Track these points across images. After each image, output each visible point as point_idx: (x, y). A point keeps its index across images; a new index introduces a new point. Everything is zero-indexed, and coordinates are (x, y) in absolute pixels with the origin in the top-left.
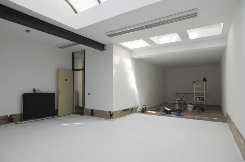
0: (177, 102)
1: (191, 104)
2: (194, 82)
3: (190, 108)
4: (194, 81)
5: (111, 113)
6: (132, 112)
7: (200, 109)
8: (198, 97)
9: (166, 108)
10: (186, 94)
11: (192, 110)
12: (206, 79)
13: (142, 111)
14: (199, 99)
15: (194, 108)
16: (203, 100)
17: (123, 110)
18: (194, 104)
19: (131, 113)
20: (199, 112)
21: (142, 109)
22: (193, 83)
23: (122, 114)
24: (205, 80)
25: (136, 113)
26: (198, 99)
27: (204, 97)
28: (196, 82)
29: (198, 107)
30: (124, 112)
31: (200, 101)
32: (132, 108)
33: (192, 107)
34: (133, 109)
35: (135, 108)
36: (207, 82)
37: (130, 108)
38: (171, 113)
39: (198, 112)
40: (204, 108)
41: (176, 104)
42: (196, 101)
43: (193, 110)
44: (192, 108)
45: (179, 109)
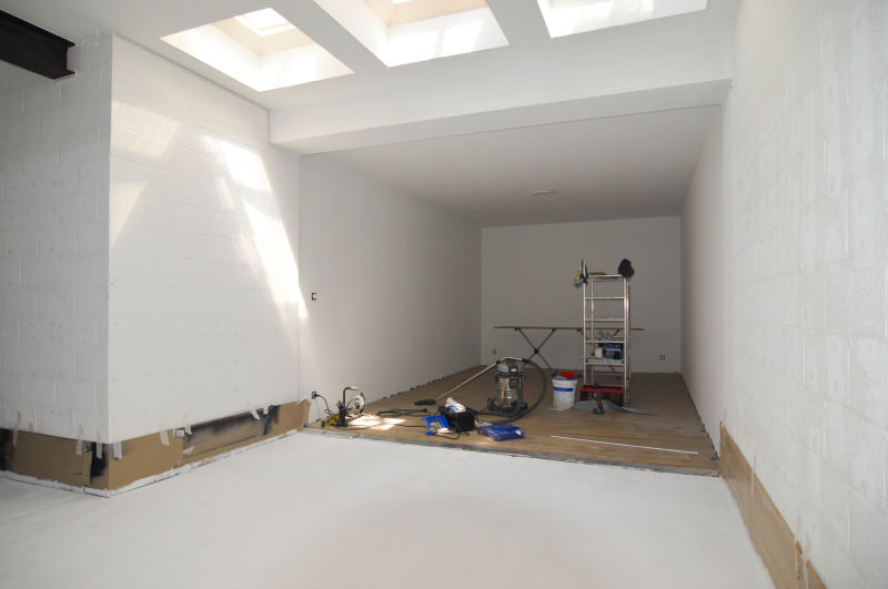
0: (504, 368)
1: (568, 375)
2: (584, 279)
3: (564, 395)
4: (582, 276)
5: (99, 455)
6: (274, 426)
7: (606, 397)
8: (601, 345)
9: (450, 402)
10: (554, 330)
11: (571, 405)
12: (633, 266)
13: (333, 417)
14: (604, 352)
15: (583, 394)
16: (617, 356)
17: (195, 428)
18: (580, 376)
19: (265, 433)
20: (602, 412)
21: (336, 411)
22: (578, 286)
23: (189, 451)
24: (626, 269)
25: (299, 430)
26: (599, 352)
27: (622, 345)
28: (590, 281)
29: (596, 387)
30: (207, 438)
31: (606, 362)
32: (274, 410)
33: (570, 390)
34: (282, 414)
35: (291, 406)
36: (634, 277)
37: (260, 412)
38: (472, 427)
39: (595, 412)
40: (622, 395)
41: (502, 380)
42: (591, 362)
43: (576, 401)
44: (573, 393)
45: (514, 404)
